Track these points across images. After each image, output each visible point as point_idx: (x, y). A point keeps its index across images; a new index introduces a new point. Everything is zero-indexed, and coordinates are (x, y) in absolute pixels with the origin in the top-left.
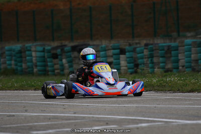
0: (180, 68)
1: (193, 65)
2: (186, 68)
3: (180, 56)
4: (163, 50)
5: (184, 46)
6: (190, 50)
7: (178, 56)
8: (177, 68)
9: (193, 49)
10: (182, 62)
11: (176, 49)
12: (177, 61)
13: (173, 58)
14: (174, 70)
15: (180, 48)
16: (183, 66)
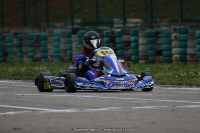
0: (49, 57)
1: (61, 55)
2: (55, 58)
3: (49, 46)
4: (33, 39)
5: (53, 36)
6: (59, 41)
7: (46, 46)
8: (46, 57)
9: (62, 39)
10: (51, 52)
11: (46, 39)
12: (46, 51)
13: (42, 48)
14: (43, 60)
15: (49, 38)
16: (52, 56)
